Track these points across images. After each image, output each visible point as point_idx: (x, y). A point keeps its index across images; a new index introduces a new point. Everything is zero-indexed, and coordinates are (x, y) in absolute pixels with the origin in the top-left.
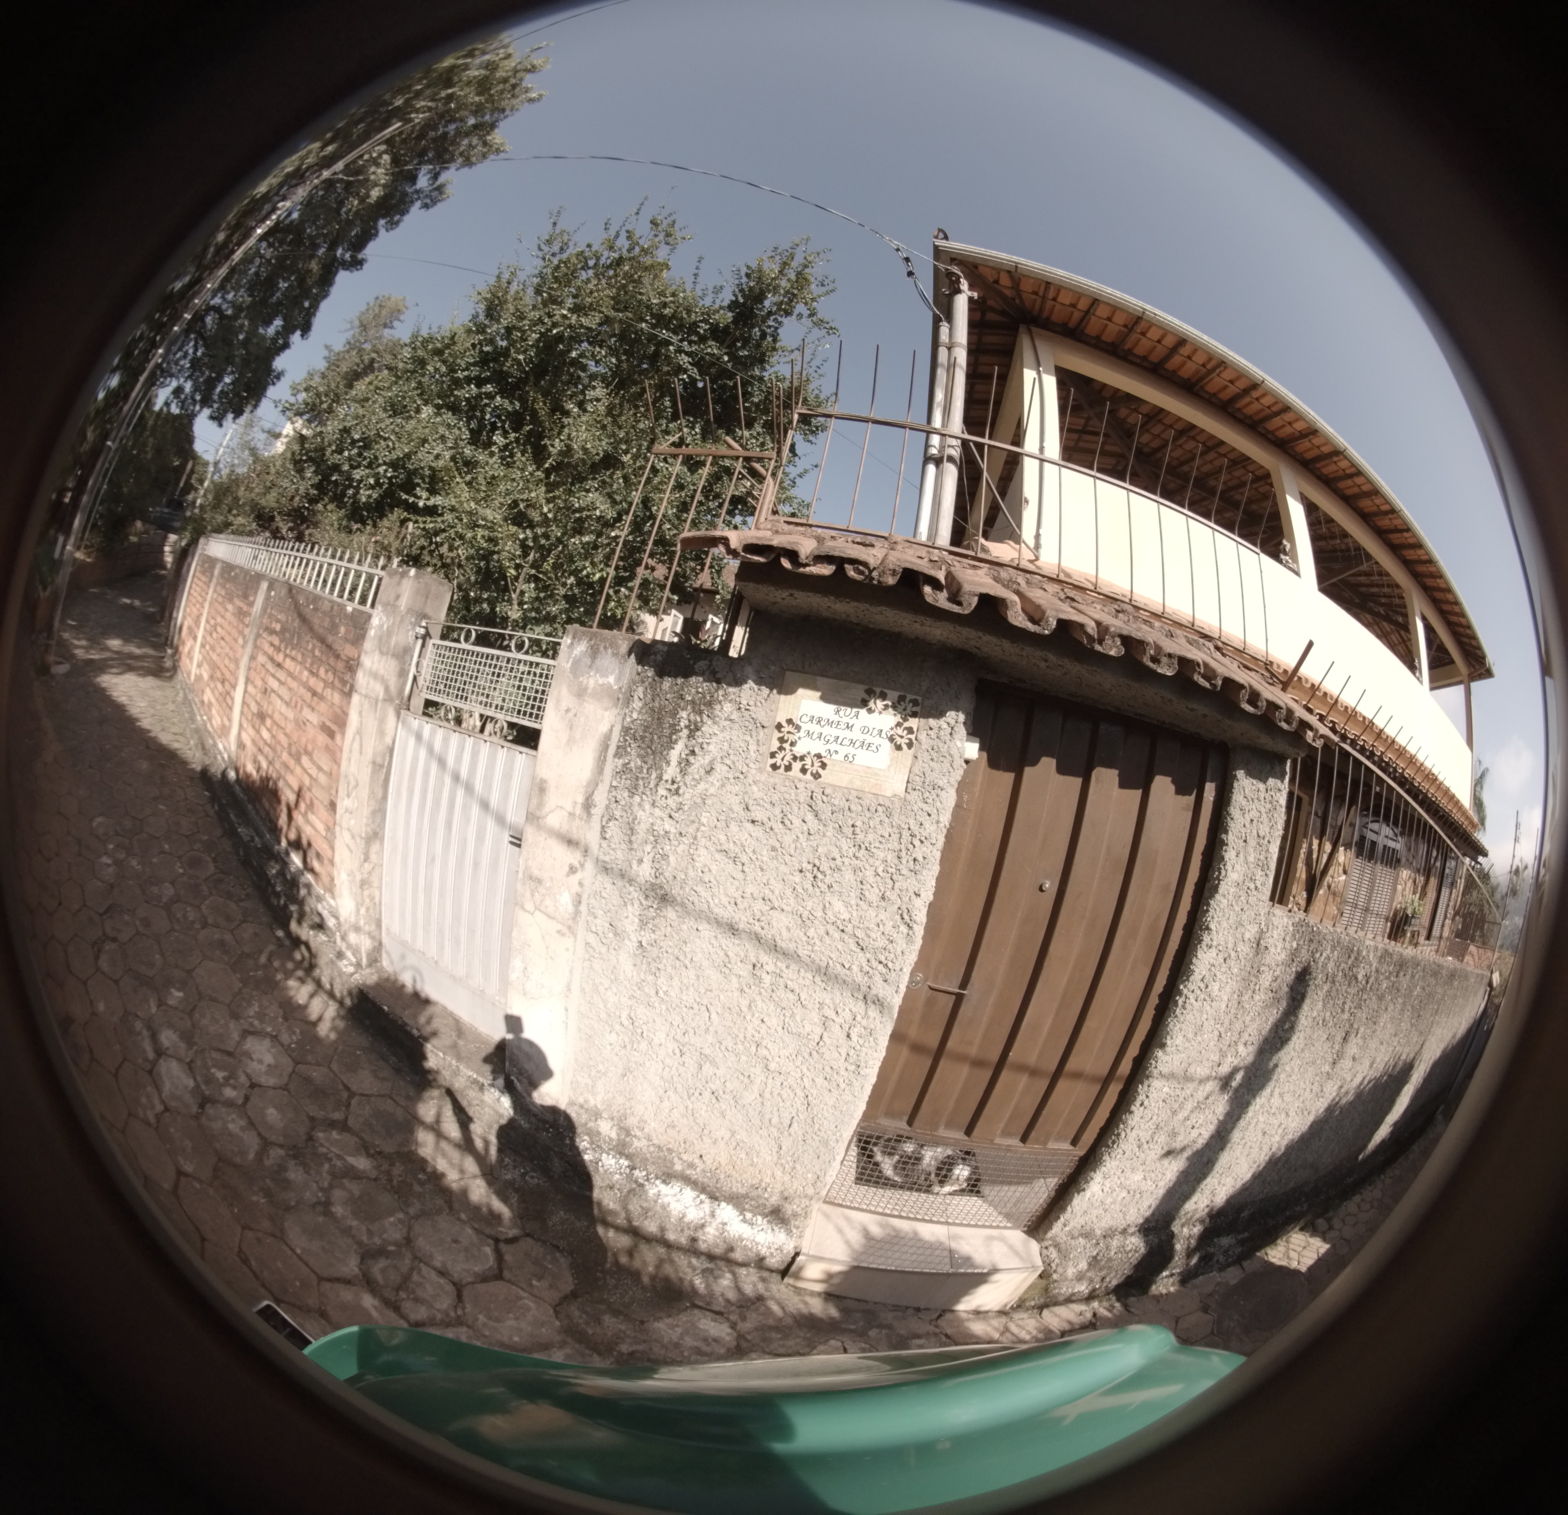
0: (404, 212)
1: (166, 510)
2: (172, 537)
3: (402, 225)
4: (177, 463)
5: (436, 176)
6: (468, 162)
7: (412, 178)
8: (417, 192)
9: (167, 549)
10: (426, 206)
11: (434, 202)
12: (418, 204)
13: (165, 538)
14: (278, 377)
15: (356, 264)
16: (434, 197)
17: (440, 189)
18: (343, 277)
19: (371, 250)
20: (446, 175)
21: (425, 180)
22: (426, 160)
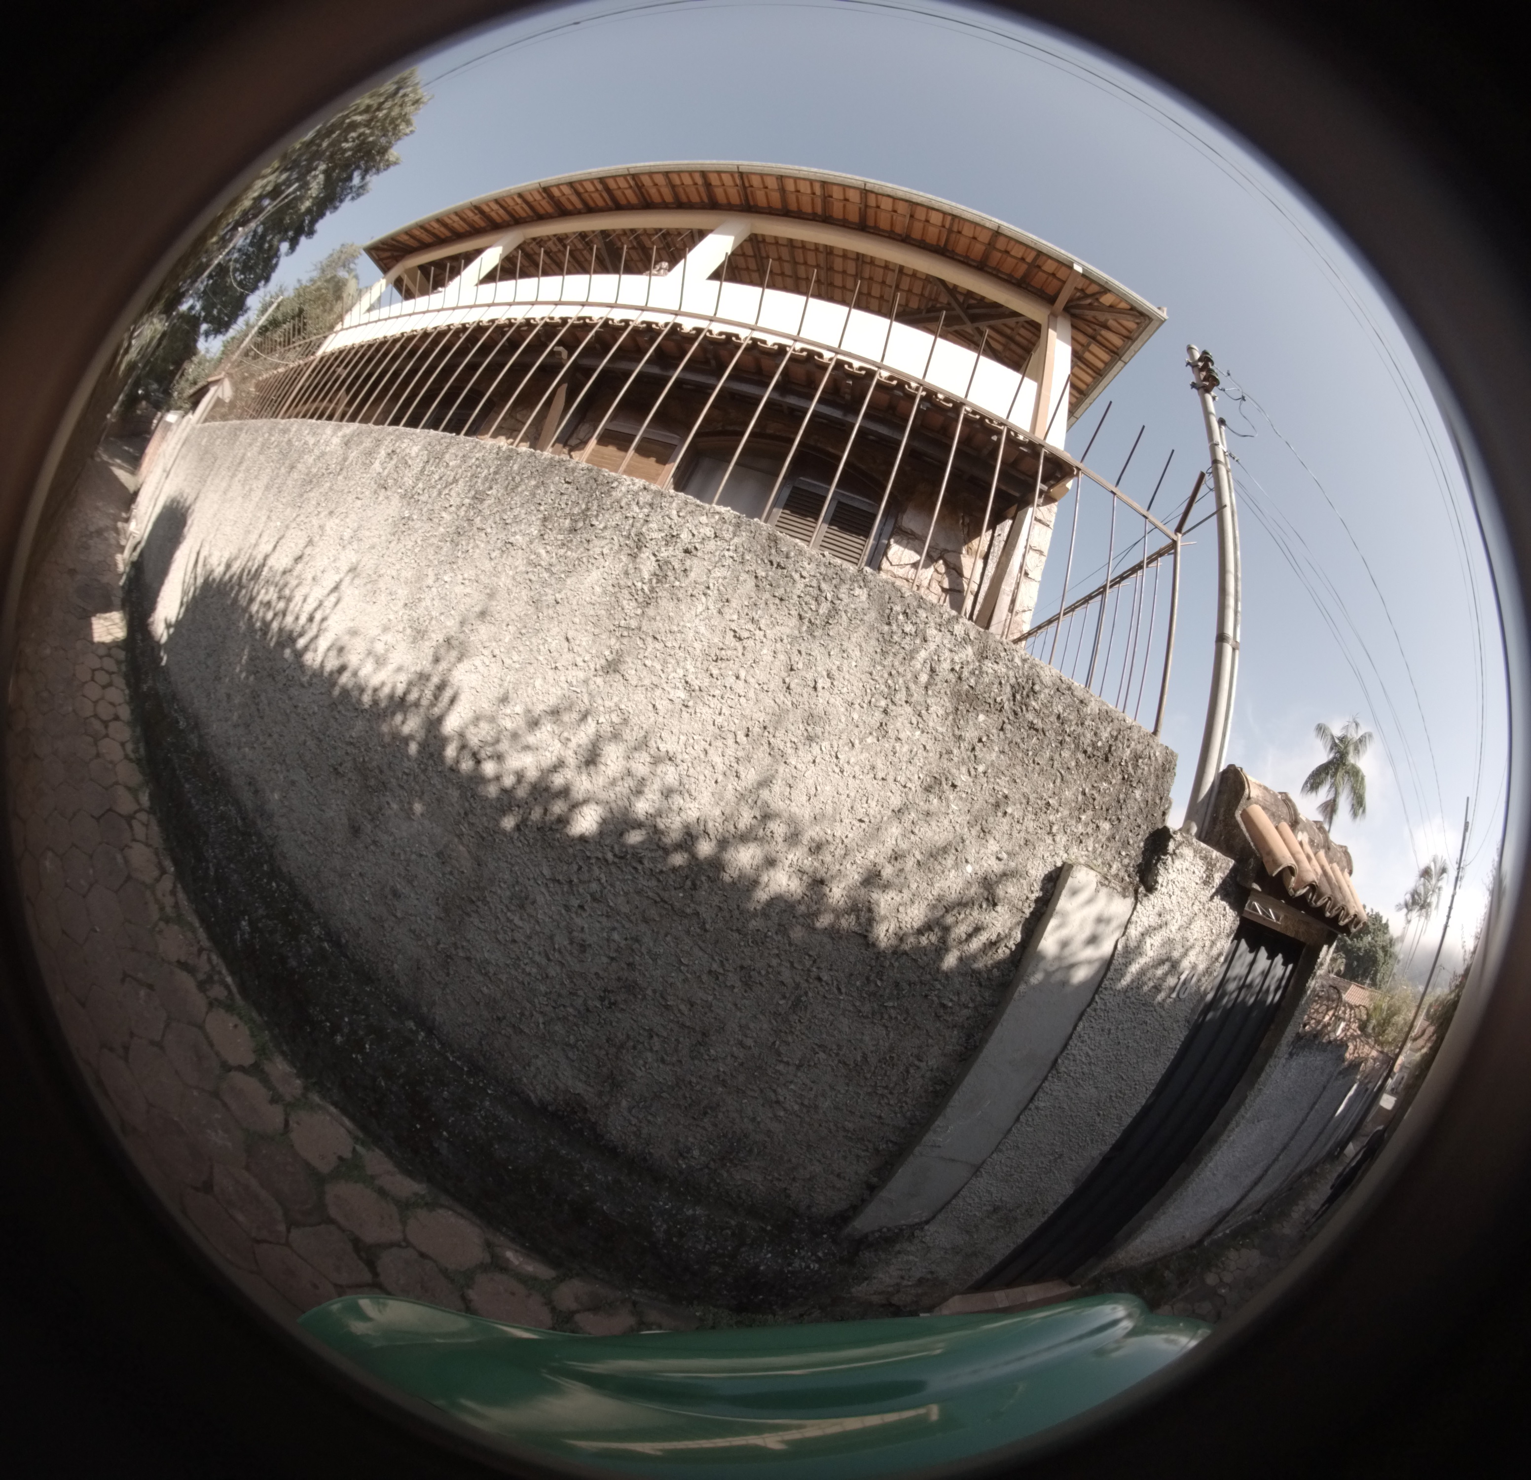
0: (341, 201)
1: (161, 396)
2: (159, 414)
3: (340, 210)
4: (171, 368)
5: (363, 178)
6: (378, 171)
7: (350, 178)
8: (351, 188)
9: (155, 421)
10: (353, 199)
11: (359, 195)
12: (350, 197)
13: (155, 414)
14: (249, 309)
15: (311, 233)
17: (362, 189)
18: (303, 240)
19: (320, 226)
20: (368, 178)
21: (356, 180)
22: (358, 167)
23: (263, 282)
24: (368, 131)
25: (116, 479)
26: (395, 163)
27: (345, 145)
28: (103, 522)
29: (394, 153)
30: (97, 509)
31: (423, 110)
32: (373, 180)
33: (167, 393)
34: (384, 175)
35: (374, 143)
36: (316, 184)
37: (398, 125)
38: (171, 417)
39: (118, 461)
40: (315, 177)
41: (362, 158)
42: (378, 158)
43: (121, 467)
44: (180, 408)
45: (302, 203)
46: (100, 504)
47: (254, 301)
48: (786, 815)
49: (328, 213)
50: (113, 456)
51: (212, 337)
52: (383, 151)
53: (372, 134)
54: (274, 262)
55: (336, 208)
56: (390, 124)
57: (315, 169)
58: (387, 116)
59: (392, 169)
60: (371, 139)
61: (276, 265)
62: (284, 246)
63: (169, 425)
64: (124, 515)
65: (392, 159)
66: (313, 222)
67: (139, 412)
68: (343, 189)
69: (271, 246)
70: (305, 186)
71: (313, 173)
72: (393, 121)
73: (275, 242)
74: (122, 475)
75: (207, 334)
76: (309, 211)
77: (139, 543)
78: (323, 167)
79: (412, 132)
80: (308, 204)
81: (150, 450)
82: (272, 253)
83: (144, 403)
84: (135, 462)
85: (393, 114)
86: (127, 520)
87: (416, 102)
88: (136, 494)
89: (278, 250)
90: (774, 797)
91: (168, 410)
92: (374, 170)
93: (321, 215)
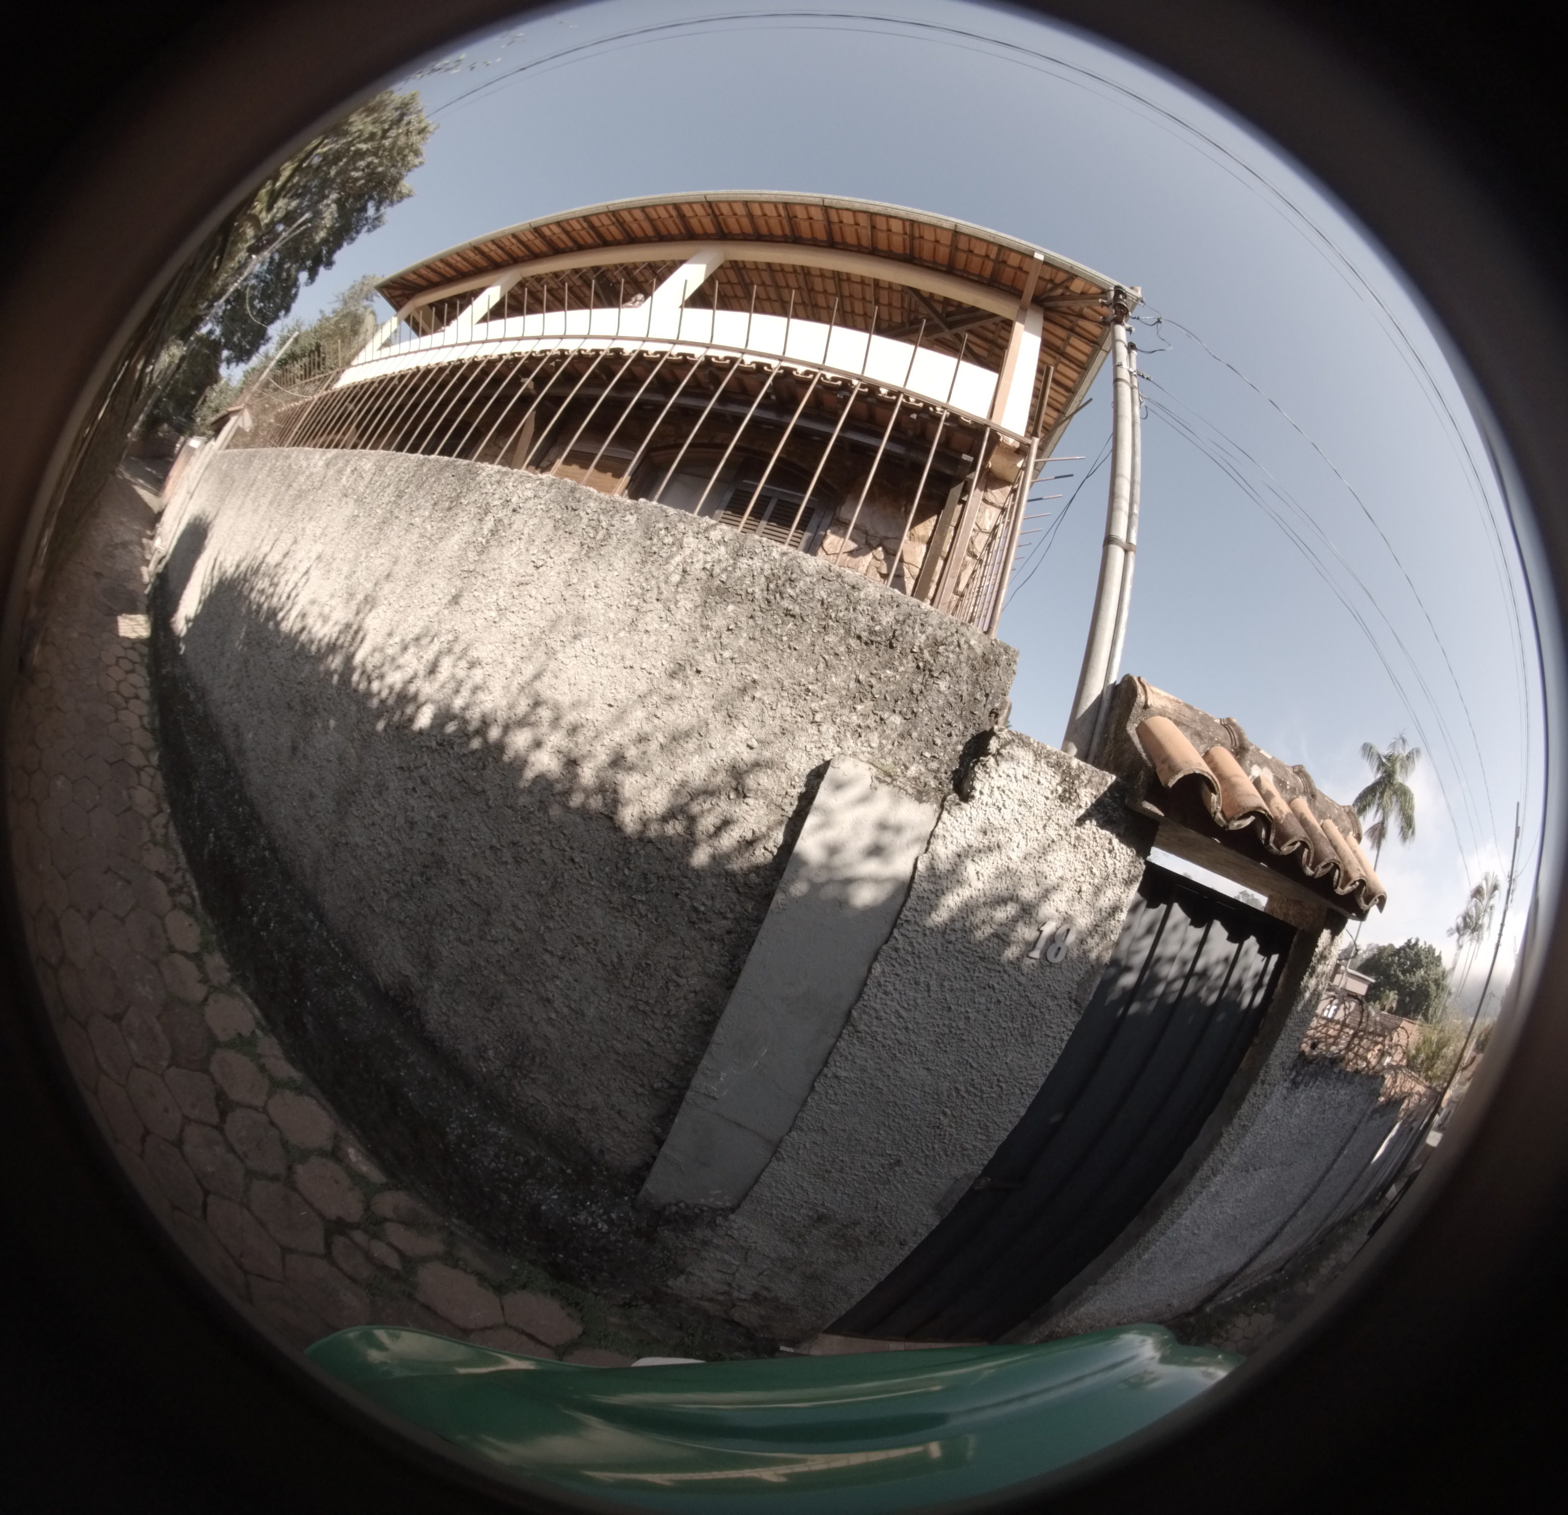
0: (358, 232)
1: (184, 420)
2: (182, 439)
3: (357, 242)
4: (193, 393)
6: (392, 203)
7: (364, 209)
8: (366, 219)
9: (178, 445)
10: (369, 231)
11: (375, 227)
12: (365, 228)
13: (178, 438)
14: (270, 338)
15: (329, 264)
16: (377, 222)
18: (322, 269)
19: (338, 256)
20: (382, 209)
21: (371, 211)
22: (371, 198)
23: (283, 312)
24: (376, 161)
25: (139, 498)
26: (409, 196)
27: (355, 174)
28: (127, 537)
29: (406, 184)
30: (121, 523)
31: (431, 139)
32: (390, 213)
33: (190, 418)
34: (398, 207)
35: (383, 175)
36: (329, 213)
37: (405, 156)
38: (195, 442)
39: (141, 481)
40: (328, 205)
41: (374, 188)
42: (390, 189)
43: (144, 487)
44: (203, 434)
45: (317, 233)
46: (124, 519)
47: (274, 330)
48: (551, 702)
49: (345, 244)
50: (136, 475)
51: (233, 365)
52: (395, 182)
53: (381, 164)
54: (294, 291)
55: (353, 240)
56: (398, 154)
57: (327, 197)
58: (394, 144)
59: (406, 201)
60: (380, 169)
61: (296, 295)
62: (303, 276)
63: (192, 450)
64: (149, 533)
65: (404, 191)
66: (331, 252)
67: (161, 434)
68: (358, 221)
69: (289, 275)
70: (318, 214)
71: (325, 202)
72: (401, 151)
73: (293, 272)
74: (146, 495)
75: (229, 361)
76: (325, 241)
77: (164, 557)
78: (334, 196)
79: (421, 163)
80: (322, 234)
81: (174, 473)
82: (290, 283)
83: (166, 426)
84: (159, 484)
85: (399, 143)
86: (152, 538)
87: (422, 131)
88: (160, 514)
89: (297, 279)
90: (543, 687)
91: (191, 436)
92: (388, 202)
93: (339, 246)
